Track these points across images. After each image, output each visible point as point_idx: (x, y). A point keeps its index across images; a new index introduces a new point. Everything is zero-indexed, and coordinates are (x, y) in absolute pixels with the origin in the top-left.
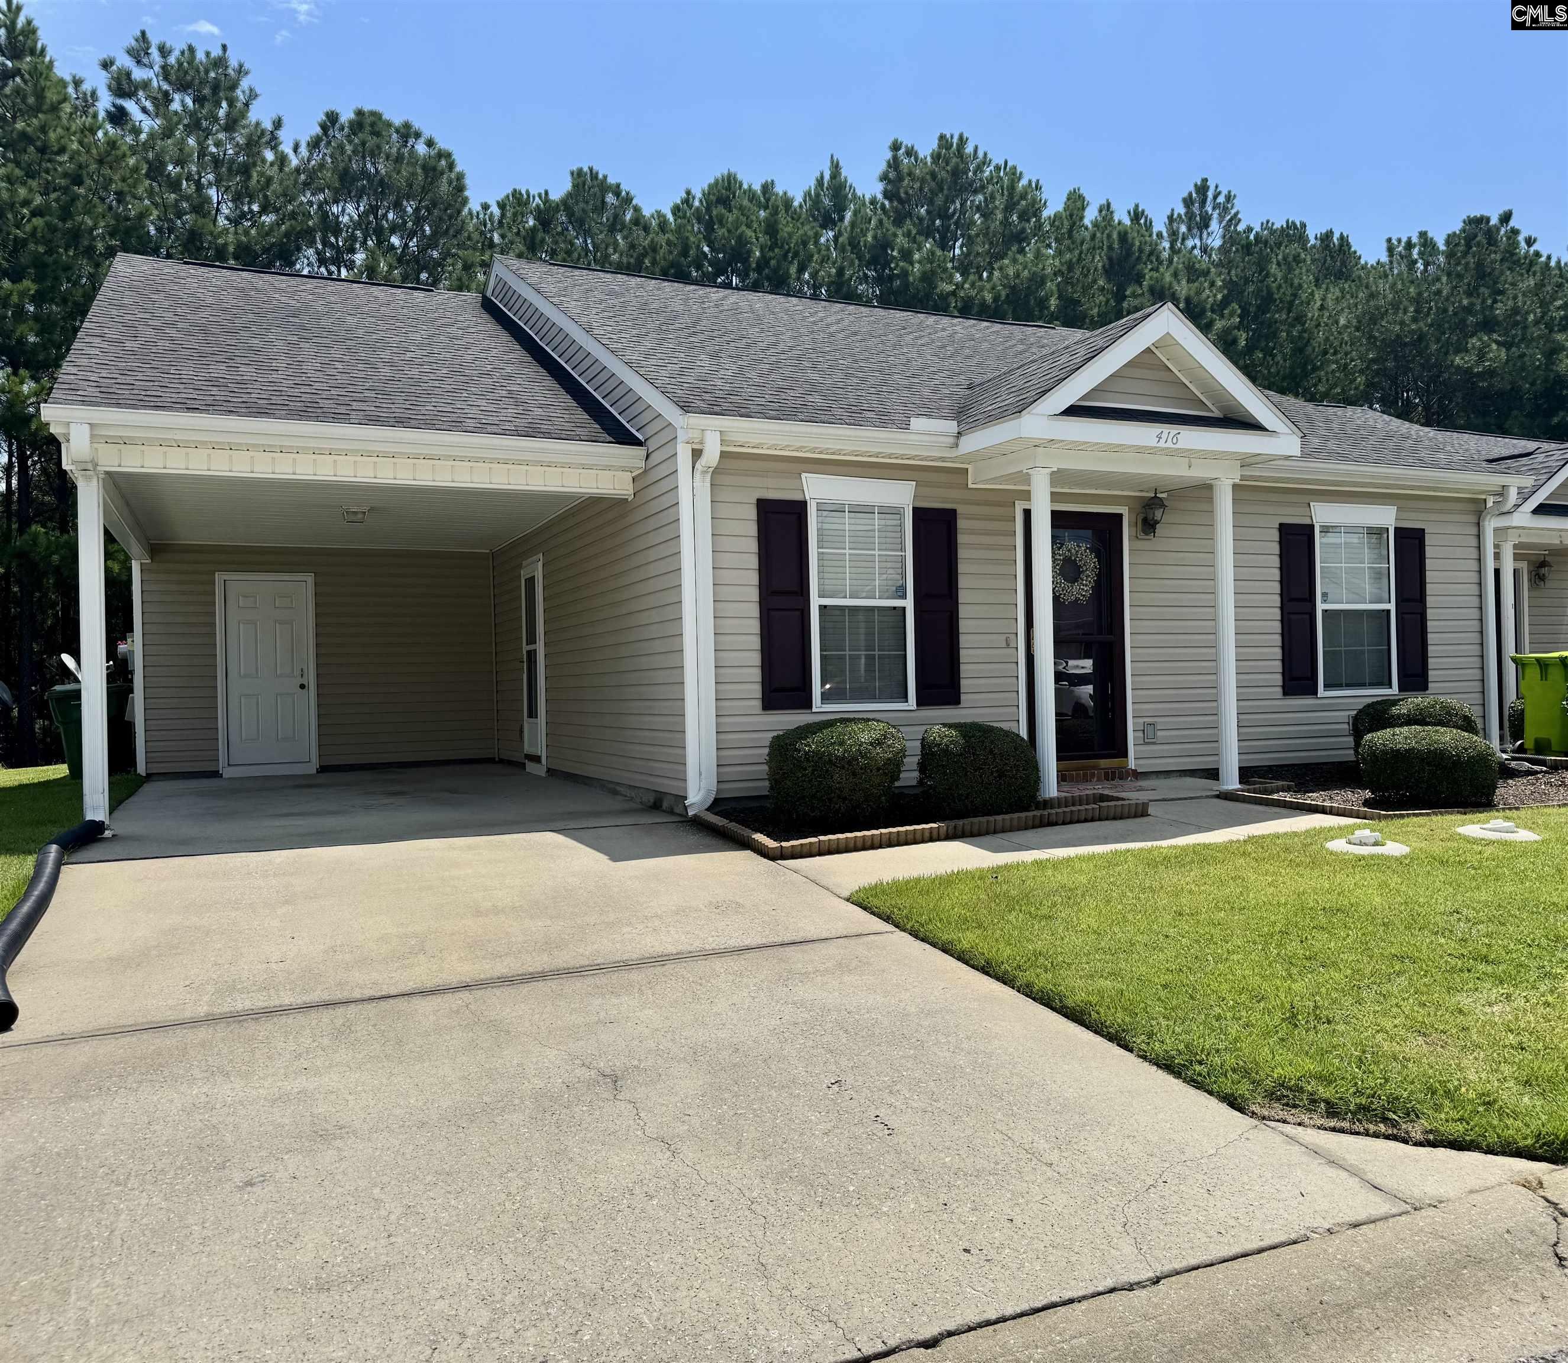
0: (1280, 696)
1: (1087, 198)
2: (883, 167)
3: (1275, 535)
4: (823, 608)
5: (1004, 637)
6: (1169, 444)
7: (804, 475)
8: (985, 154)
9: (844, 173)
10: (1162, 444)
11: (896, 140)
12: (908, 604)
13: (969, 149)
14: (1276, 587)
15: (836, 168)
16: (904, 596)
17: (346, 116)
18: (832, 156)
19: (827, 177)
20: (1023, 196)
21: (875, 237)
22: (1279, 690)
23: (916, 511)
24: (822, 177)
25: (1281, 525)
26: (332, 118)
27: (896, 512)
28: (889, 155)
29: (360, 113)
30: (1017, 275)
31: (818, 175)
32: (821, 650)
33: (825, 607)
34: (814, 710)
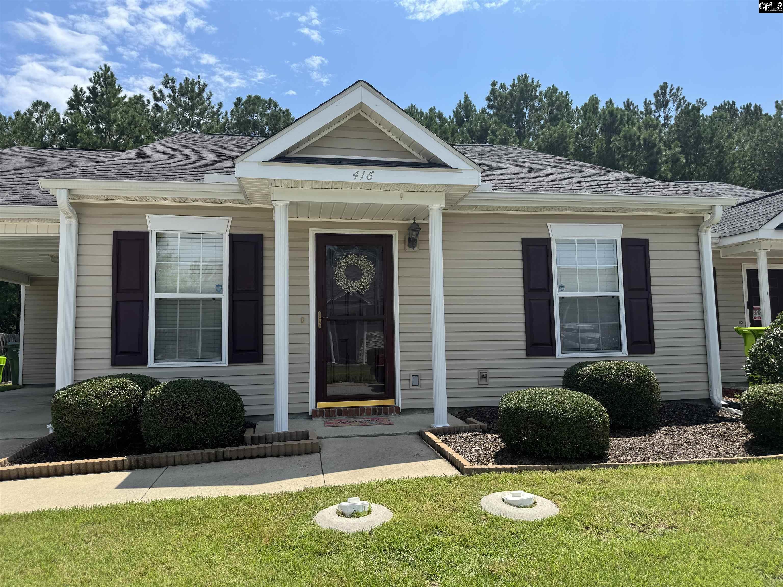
0: (524, 357)
1: (599, 99)
2: (488, 94)
3: (519, 247)
4: (158, 301)
5: (299, 317)
6: (365, 180)
7: (147, 216)
8: (538, 82)
9: (470, 99)
10: (358, 180)
11: (494, 81)
12: (225, 296)
13: (530, 80)
14: (520, 282)
15: (466, 97)
16: (220, 291)
17: (244, 98)
18: (465, 93)
19: (462, 103)
20: (558, 99)
21: (481, 126)
22: (524, 352)
23: (232, 237)
24: (460, 103)
25: (522, 239)
26: (239, 100)
27: (218, 237)
28: (490, 88)
29: (249, 97)
30: (551, 136)
31: (459, 102)
32: (155, 327)
33: (160, 299)
34: (149, 365)
